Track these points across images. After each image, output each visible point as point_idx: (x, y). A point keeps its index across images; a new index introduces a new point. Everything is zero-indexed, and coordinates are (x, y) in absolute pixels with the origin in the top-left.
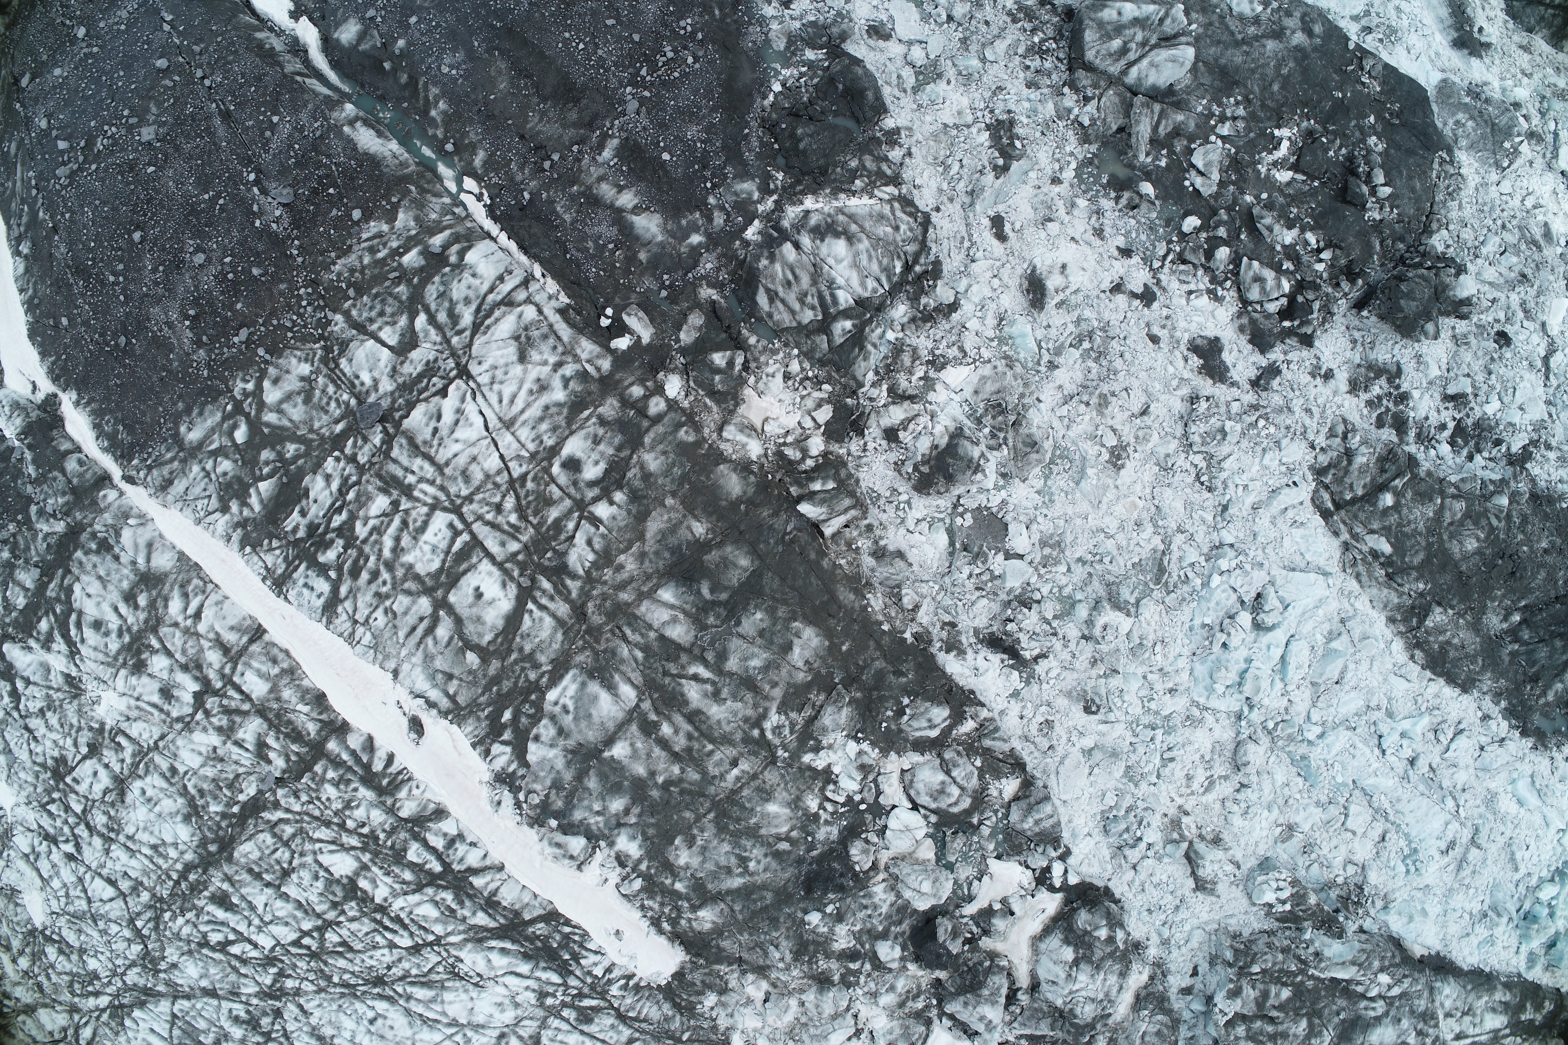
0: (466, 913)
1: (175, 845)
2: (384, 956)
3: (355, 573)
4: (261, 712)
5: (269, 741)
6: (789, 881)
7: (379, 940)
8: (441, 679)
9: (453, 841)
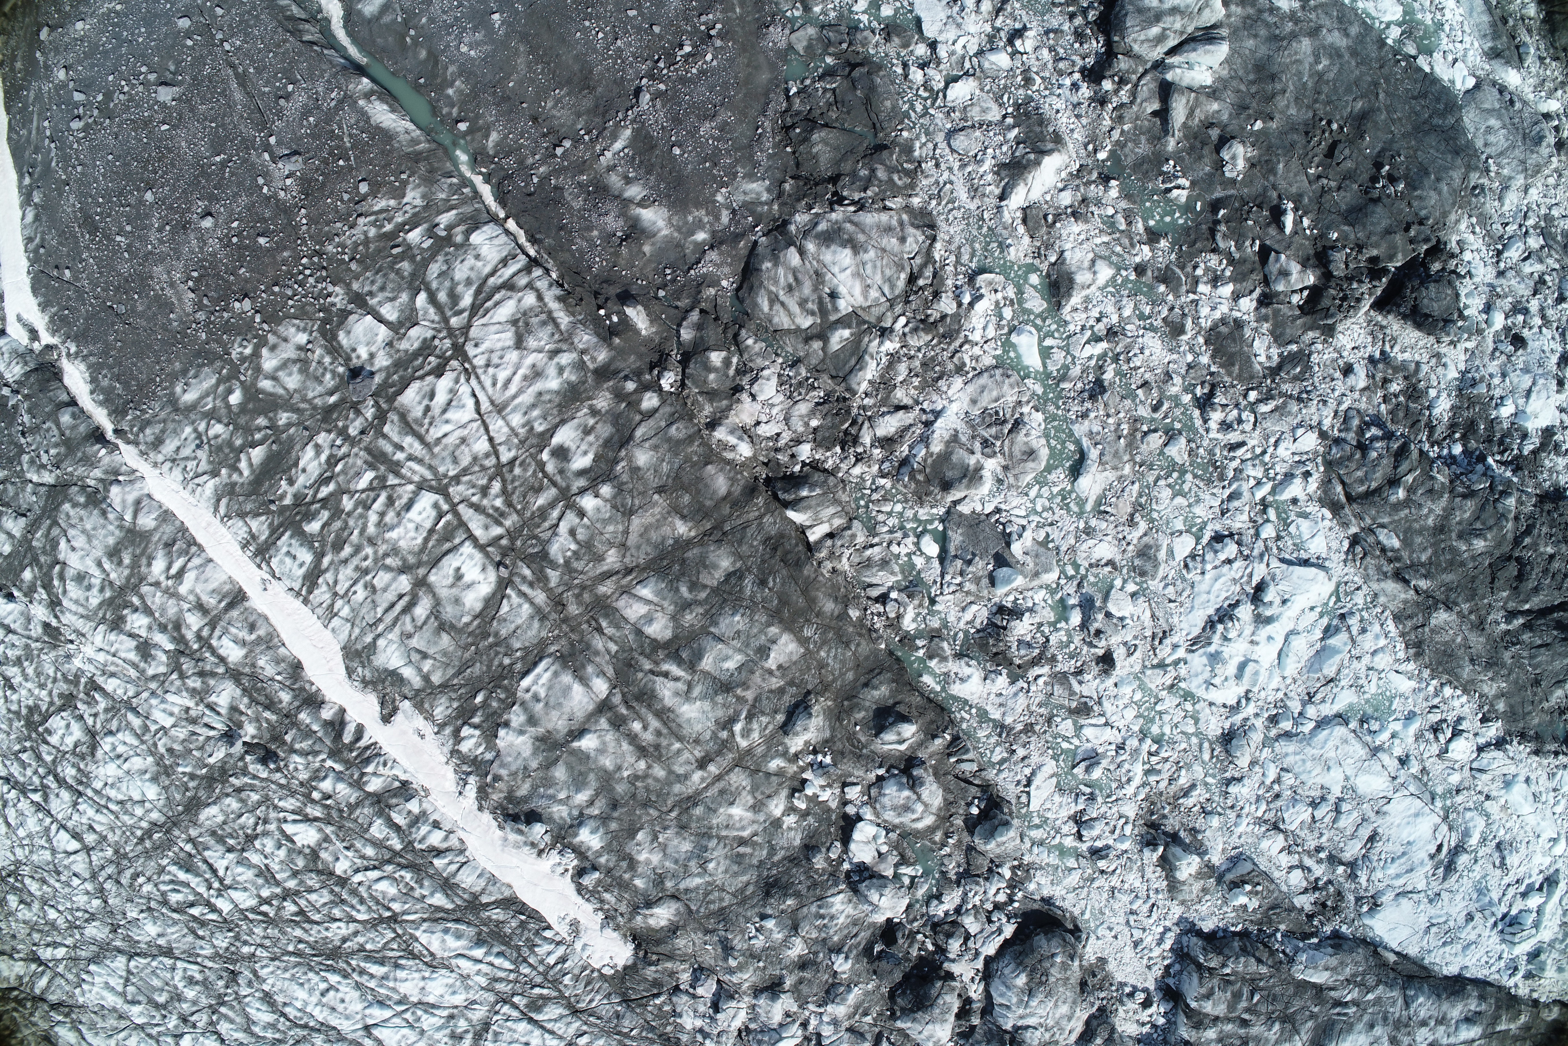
0: (425, 892)
1: (142, 803)
2: (340, 929)
3: (338, 546)
4: (236, 676)
5: (242, 707)
6: (748, 884)
7: (337, 912)
8: (415, 657)
9: (416, 820)
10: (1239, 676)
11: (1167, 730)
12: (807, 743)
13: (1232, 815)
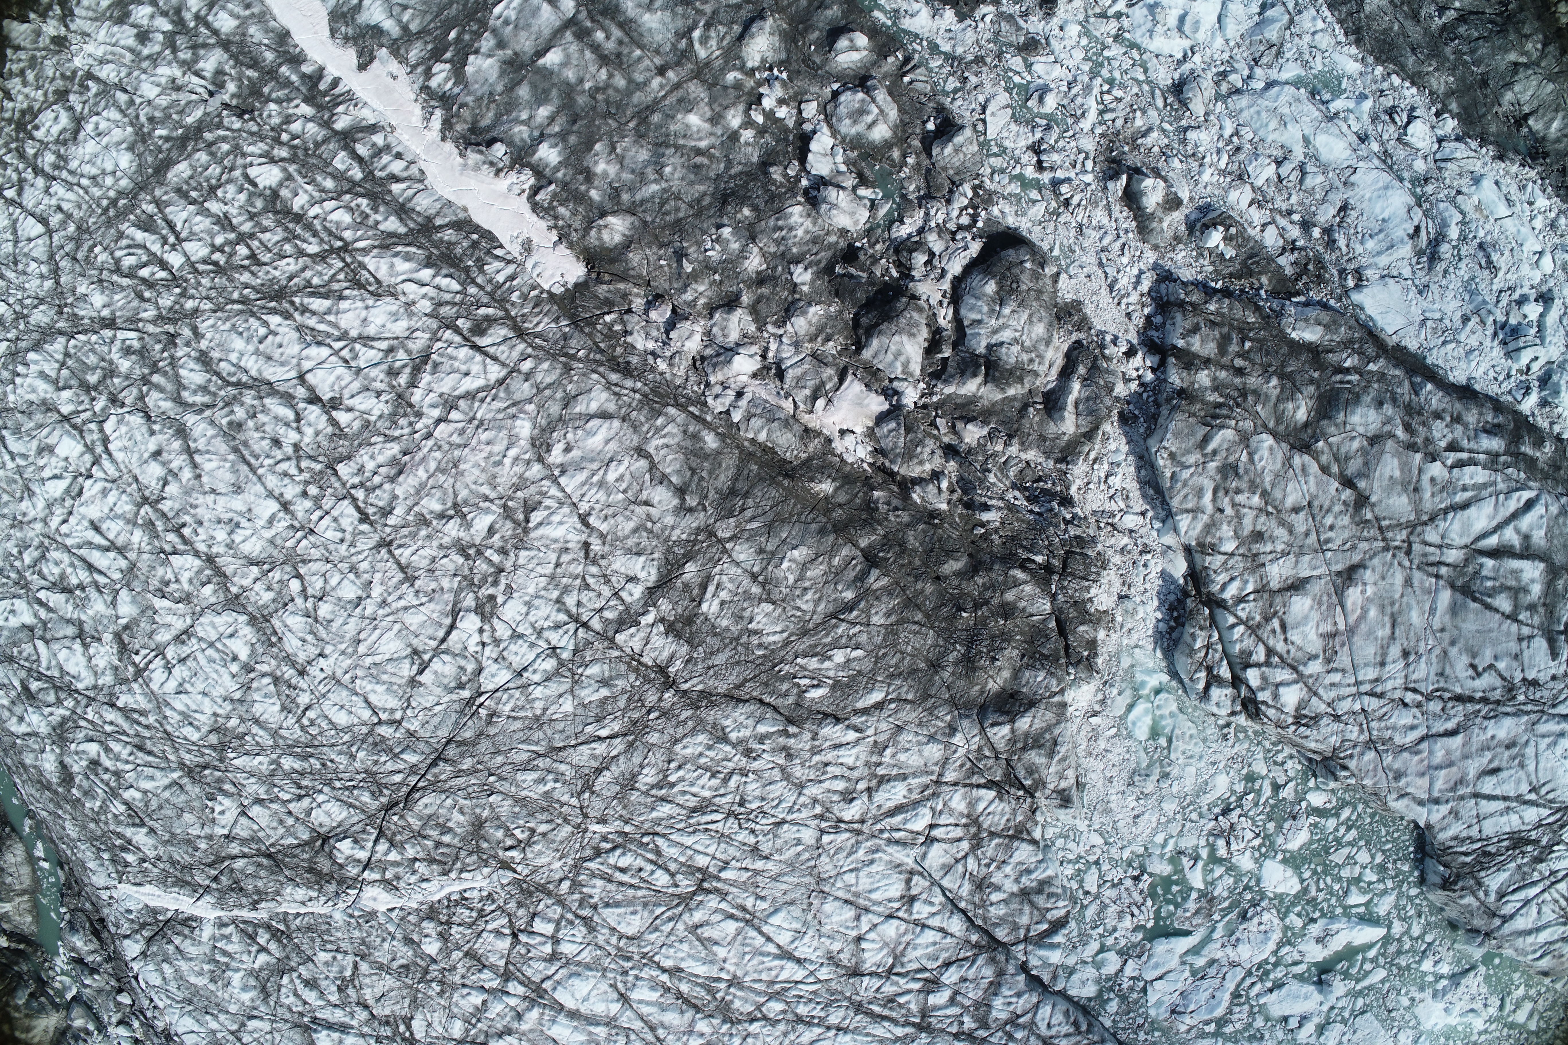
0: (379, 217)
1: (114, 173)
2: (289, 265)
4: (225, 44)
5: (227, 69)
6: (705, 194)
7: (288, 248)
8: (396, 10)
9: (378, 152)
10: (1180, 28)
11: (1117, 75)
12: (763, 60)
13: (1195, 165)
